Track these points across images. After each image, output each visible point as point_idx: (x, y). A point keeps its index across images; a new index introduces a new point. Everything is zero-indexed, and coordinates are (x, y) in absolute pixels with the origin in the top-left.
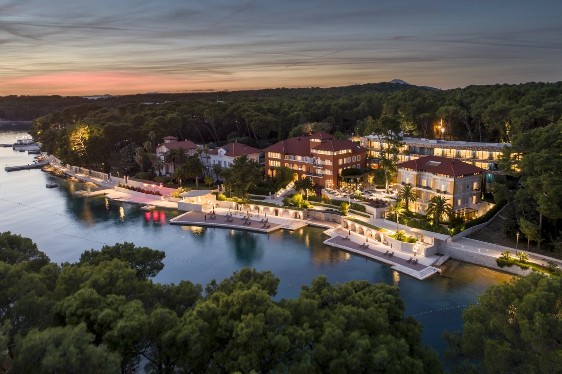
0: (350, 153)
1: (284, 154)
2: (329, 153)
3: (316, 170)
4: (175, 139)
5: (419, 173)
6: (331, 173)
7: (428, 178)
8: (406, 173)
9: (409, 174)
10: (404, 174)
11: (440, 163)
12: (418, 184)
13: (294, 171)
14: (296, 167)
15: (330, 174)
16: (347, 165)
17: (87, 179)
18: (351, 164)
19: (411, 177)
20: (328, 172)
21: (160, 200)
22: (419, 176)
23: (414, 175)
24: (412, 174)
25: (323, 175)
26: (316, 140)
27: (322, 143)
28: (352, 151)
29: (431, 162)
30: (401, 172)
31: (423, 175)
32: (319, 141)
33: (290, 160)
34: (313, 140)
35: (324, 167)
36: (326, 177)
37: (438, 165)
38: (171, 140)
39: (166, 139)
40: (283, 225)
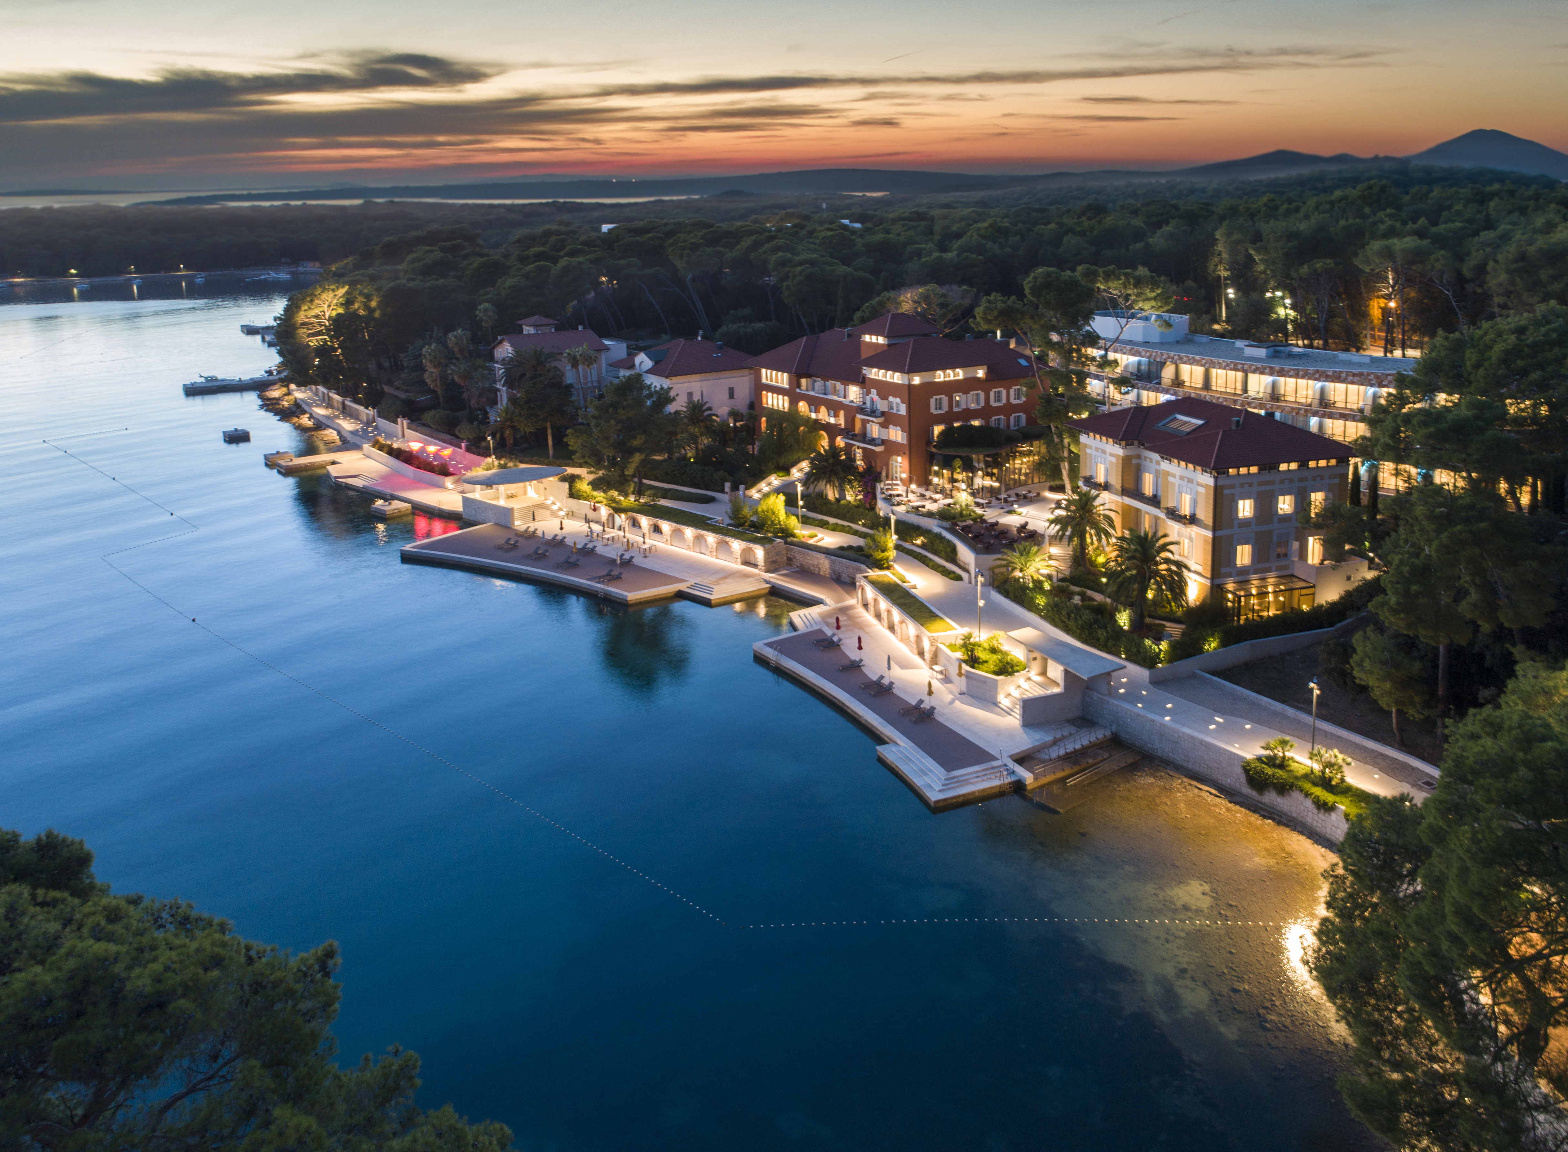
0: (979, 379)
1: (796, 377)
2: (897, 378)
3: (868, 426)
4: (549, 325)
6: (902, 438)
8: (1097, 449)
9: (1104, 452)
10: (1094, 453)
11: (1200, 422)
12: (1130, 485)
13: (817, 425)
14: (823, 415)
15: (899, 440)
16: (969, 414)
17: (329, 423)
18: (985, 412)
19: (1111, 462)
20: (897, 435)
21: (442, 487)
23: (1116, 456)
24: (1111, 455)
25: (884, 442)
26: (874, 339)
27: (889, 345)
28: (988, 373)
29: (1180, 417)
30: (1086, 446)
31: (1144, 460)
32: (881, 340)
33: (812, 393)
34: (867, 338)
35: (888, 419)
36: (891, 448)
37: (1188, 429)
38: (536, 326)
39: (526, 325)
40: (692, 581)
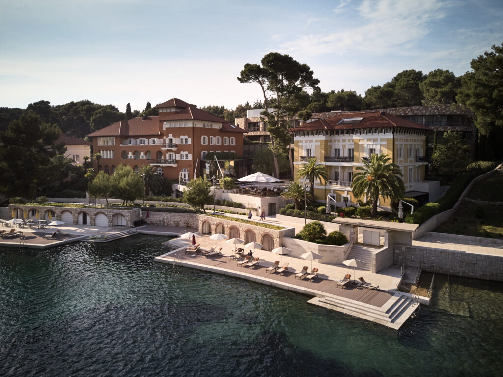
0: (219, 130)
1: (120, 138)
3: (167, 155)
5: (328, 137)
6: (189, 157)
7: (344, 143)
8: (306, 141)
9: (311, 141)
10: (304, 144)
11: (362, 119)
12: (328, 156)
16: (216, 148)
18: (222, 148)
22: (329, 143)
24: (317, 141)
26: (167, 110)
28: (223, 128)
29: (346, 120)
30: (298, 141)
31: (335, 141)
32: (171, 110)
33: (129, 145)
34: (163, 110)
35: (179, 149)
36: (182, 164)
37: (358, 122)
40: (86, 236)
